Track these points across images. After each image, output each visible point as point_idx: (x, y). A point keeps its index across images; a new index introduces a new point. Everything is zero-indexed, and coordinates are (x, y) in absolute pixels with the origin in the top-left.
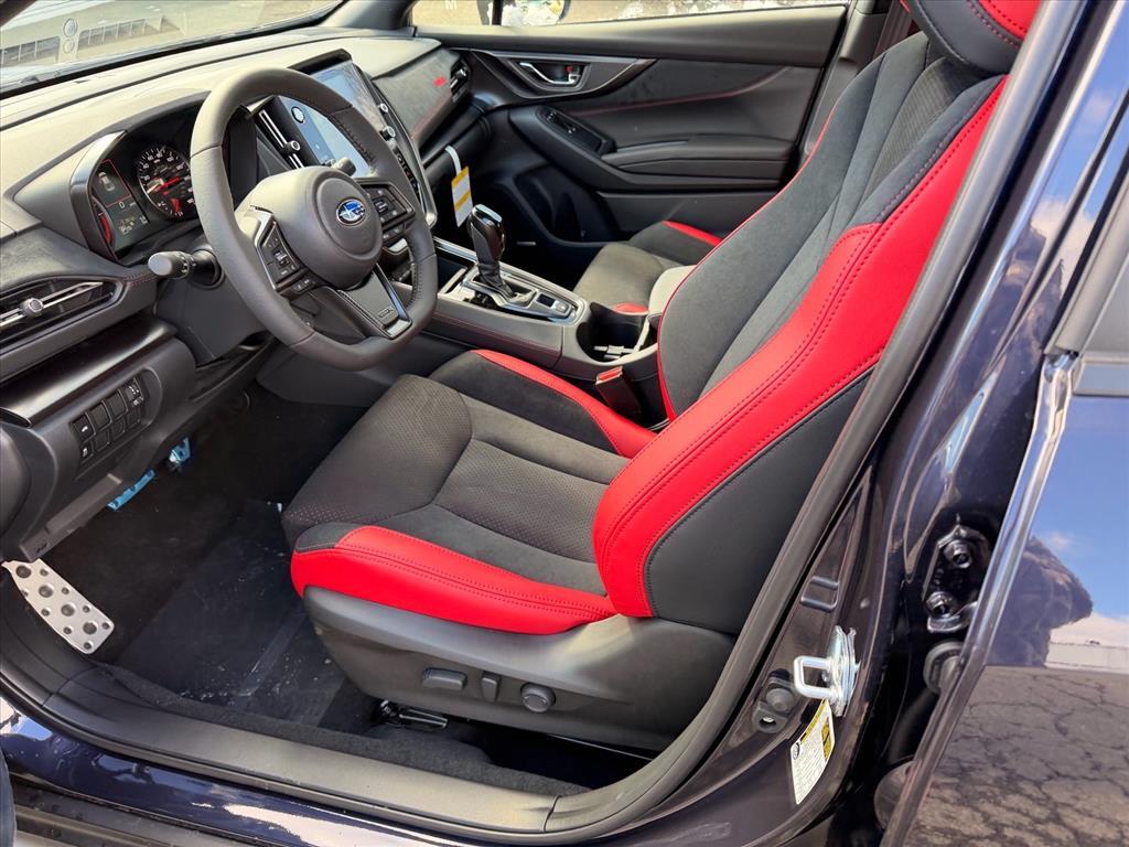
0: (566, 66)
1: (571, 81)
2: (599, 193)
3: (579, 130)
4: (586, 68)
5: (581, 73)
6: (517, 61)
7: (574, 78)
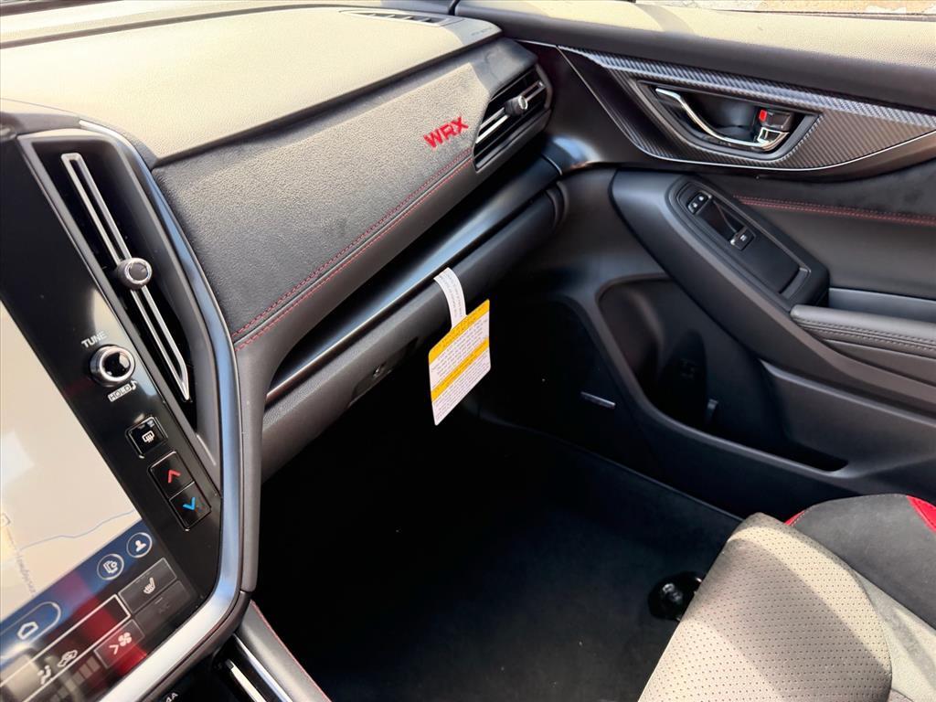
0: (758, 110)
1: (763, 143)
2: (767, 365)
3: (755, 237)
4: (807, 121)
5: (791, 130)
6: (652, 84)
7: (771, 136)
